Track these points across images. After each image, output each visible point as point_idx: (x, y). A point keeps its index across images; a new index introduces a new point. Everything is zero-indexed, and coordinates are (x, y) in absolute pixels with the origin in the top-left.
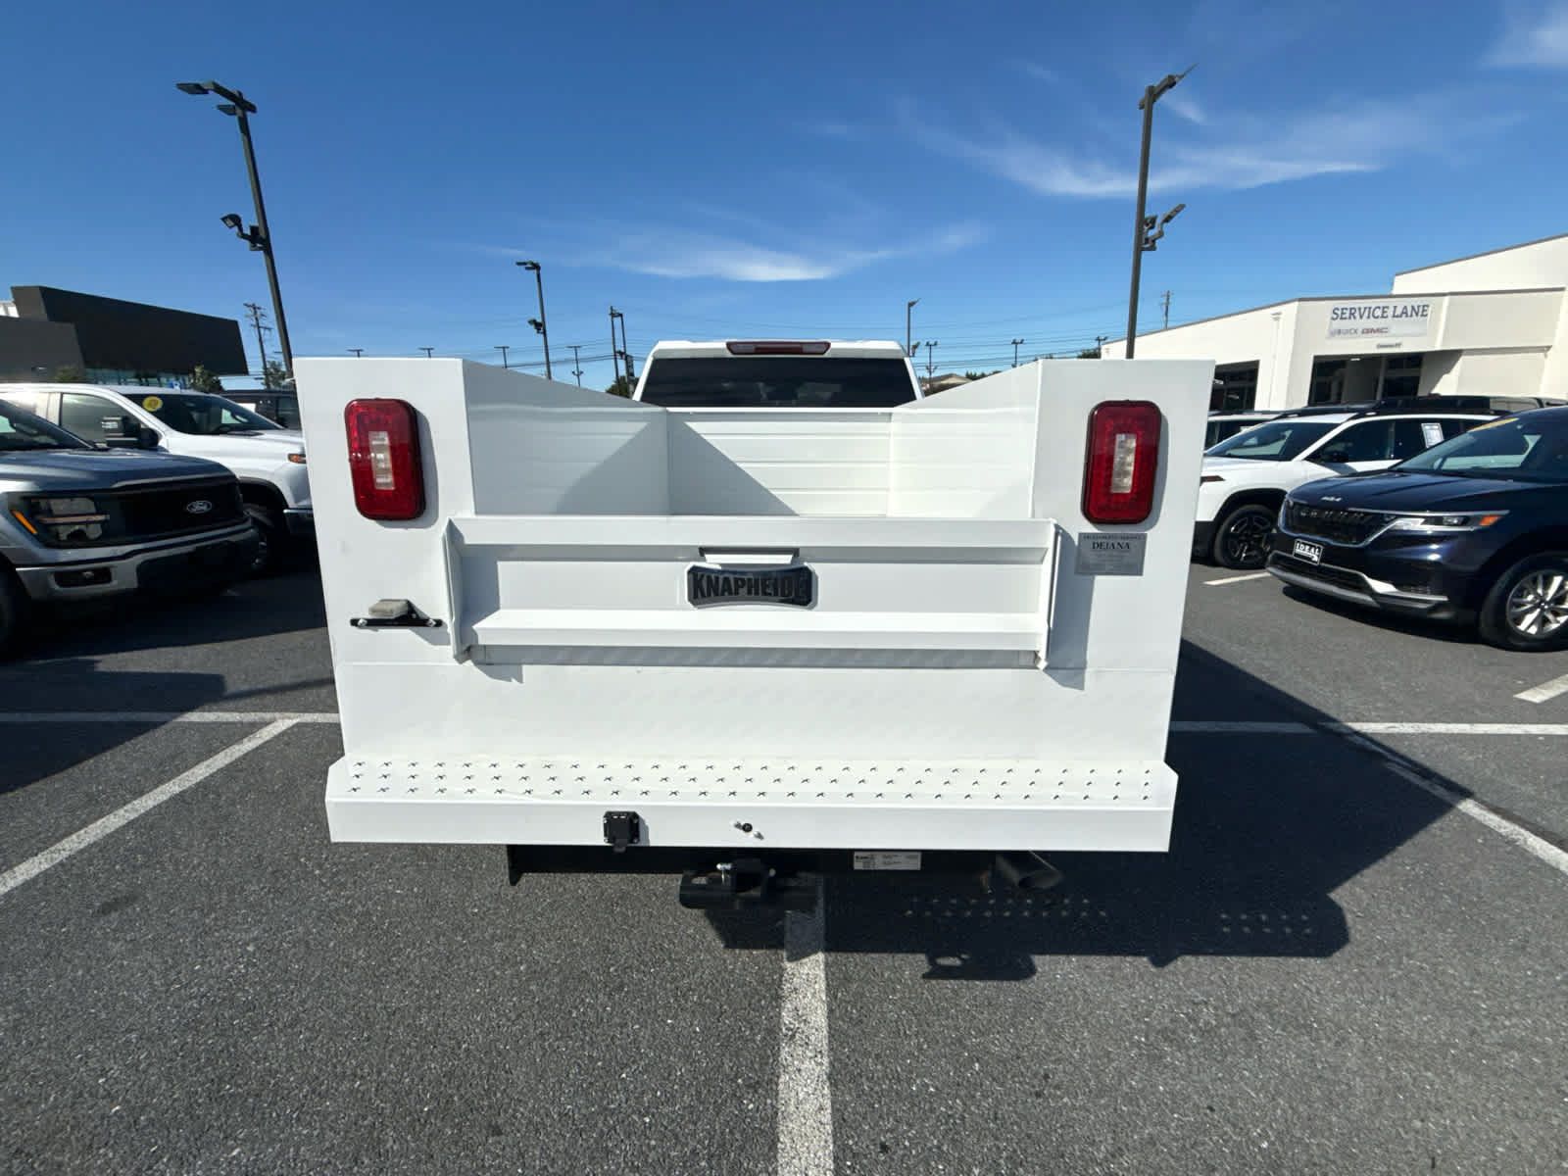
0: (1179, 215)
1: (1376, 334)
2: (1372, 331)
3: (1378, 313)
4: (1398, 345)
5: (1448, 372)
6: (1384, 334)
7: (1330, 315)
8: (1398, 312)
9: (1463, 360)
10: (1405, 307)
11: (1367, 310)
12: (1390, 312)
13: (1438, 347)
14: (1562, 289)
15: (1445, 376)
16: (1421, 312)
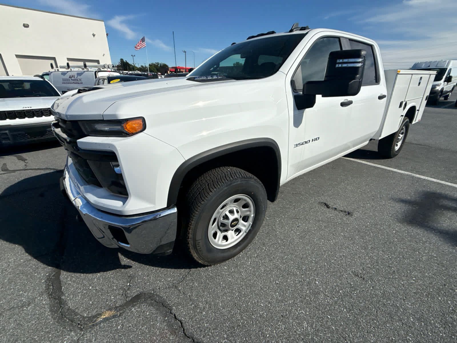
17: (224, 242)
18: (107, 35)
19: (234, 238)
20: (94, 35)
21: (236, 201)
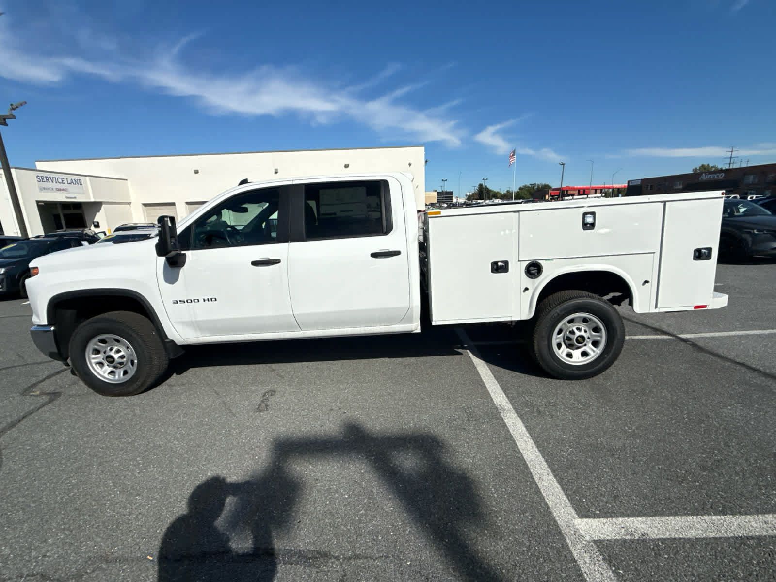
0: (22, 107)
1: (61, 191)
2: (60, 190)
3: (60, 181)
4: (75, 198)
5: (99, 211)
6: (66, 192)
7: (36, 179)
8: (69, 182)
9: (103, 207)
10: (71, 179)
11: (54, 179)
12: (65, 181)
13: (92, 200)
14: (126, 180)
15: (98, 214)
16: (79, 182)
17: (111, 377)
18: (426, 162)
19: (119, 376)
20: (410, 165)
21: (118, 341)
